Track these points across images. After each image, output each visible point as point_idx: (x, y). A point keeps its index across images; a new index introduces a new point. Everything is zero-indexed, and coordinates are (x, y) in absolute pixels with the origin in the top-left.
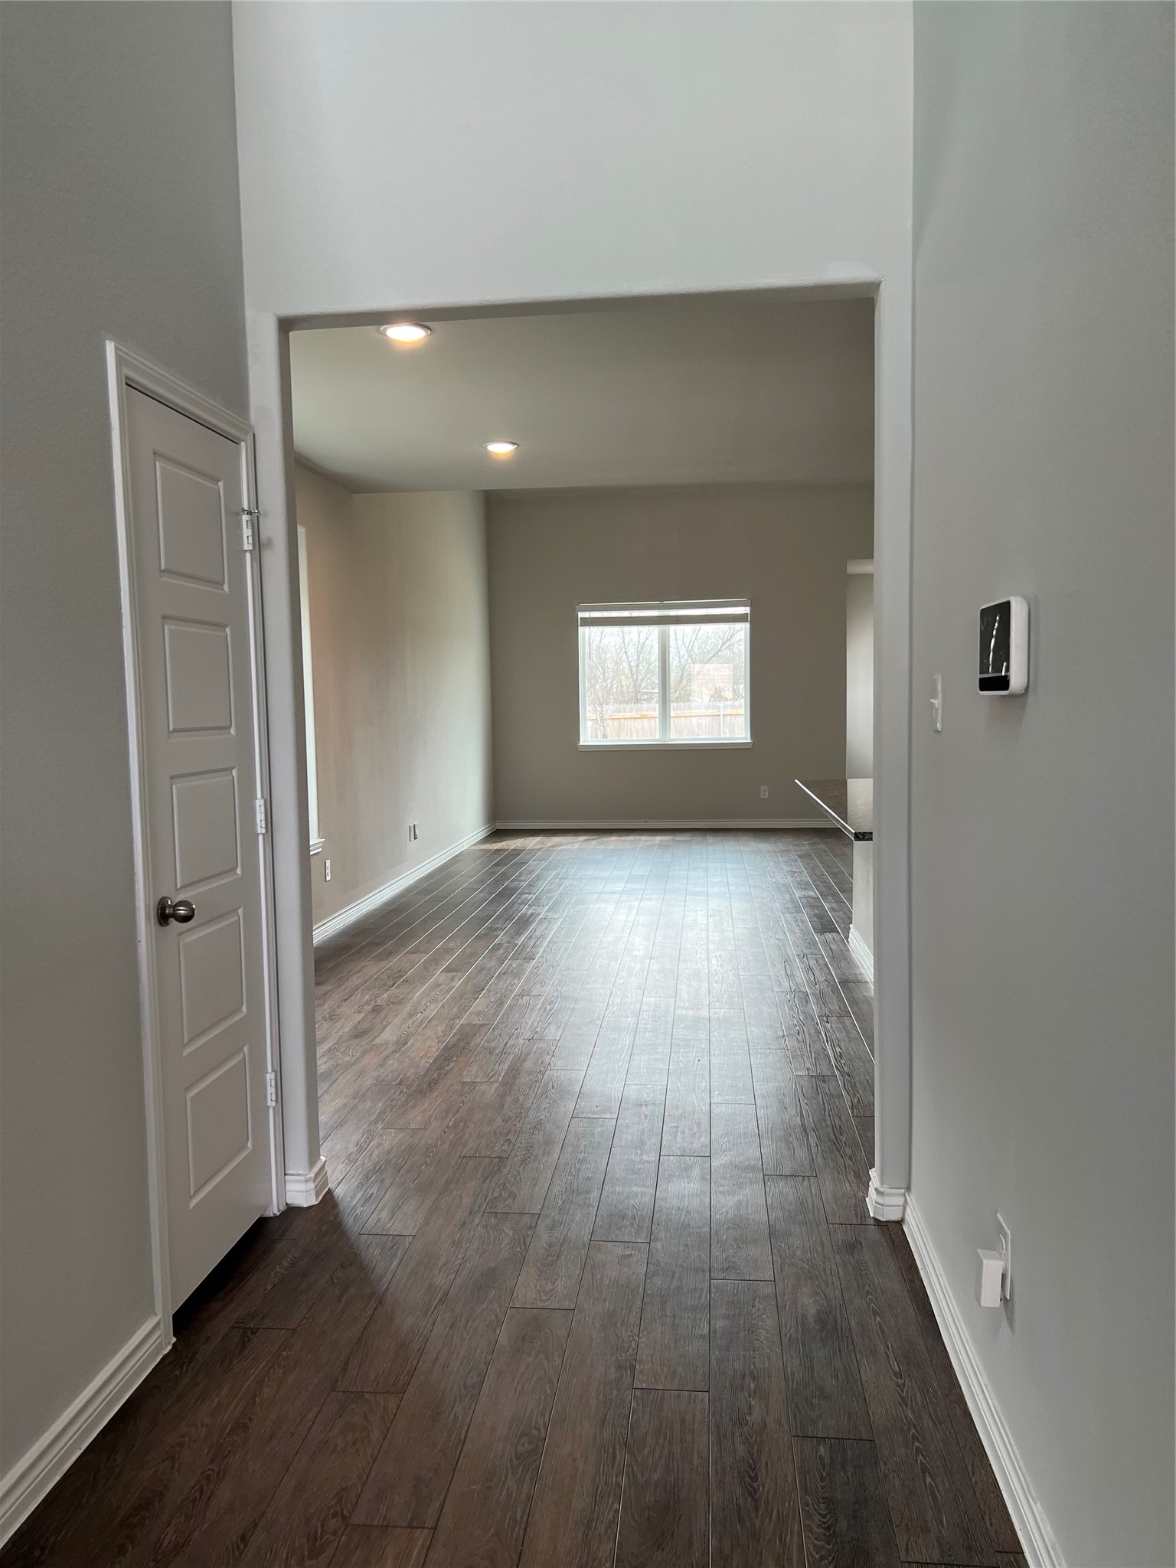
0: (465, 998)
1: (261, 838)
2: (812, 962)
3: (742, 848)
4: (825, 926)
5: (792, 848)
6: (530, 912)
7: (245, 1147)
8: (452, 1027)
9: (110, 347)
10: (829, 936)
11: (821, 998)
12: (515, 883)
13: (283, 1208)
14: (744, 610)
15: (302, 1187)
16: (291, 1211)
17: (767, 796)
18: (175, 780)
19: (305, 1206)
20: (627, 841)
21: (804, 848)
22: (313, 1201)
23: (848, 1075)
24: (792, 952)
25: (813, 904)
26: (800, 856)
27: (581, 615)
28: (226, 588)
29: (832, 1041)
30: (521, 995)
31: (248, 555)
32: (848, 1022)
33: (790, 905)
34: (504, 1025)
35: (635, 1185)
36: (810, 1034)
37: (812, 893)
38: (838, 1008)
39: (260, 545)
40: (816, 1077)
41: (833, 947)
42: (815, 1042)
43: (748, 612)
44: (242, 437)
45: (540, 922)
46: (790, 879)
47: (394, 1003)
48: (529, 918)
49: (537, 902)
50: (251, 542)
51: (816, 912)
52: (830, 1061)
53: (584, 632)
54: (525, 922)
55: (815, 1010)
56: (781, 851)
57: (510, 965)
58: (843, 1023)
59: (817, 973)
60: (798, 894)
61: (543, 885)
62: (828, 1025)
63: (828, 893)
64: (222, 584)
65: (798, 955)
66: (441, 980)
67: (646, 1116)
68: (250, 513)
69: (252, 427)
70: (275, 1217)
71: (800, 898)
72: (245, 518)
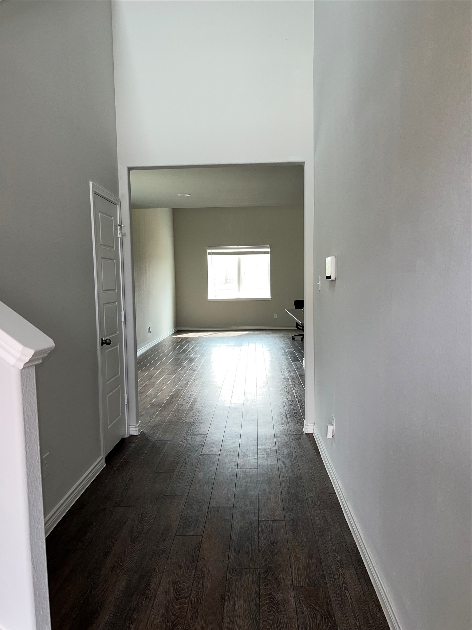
0: (175, 382)
1: (123, 323)
2: (291, 370)
3: (268, 336)
4: (295, 359)
5: (285, 336)
6: (193, 357)
7: (119, 415)
8: (172, 390)
9: (91, 183)
10: (297, 362)
11: (293, 380)
12: (187, 348)
13: (129, 436)
14: (269, 250)
15: (134, 429)
16: (131, 436)
18: (104, 305)
19: (136, 435)
20: (226, 334)
21: (289, 336)
22: (138, 434)
23: (300, 400)
24: (284, 367)
25: (292, 353)
26: (288, 338)
27: (209, 251)
28: (114, 249)
29: (295, 391)
30: (194, 381)
31: (119, 238)
32: (301, 386)
33: (284, 353)
34: (189, 389)
35: (235, 427)
36: (289, 390)
37: (291, 350)
38: (298, 382)
39: (122, 235)
40: (290, 400)
41: (298, 366)
42: (290, 391)
44: (118, 203)
45: (198, 360)
46: (284, 345)
47: (151, 384)
48: (194, 359)
49: (196, 353)
50: (120, 234)
51: (293, 355)
52: (295, 396)
53: (209, 257)
54: (192, 360)
55: (290, 383)
56: (281, 337)
57: (189, 372)
58: (299, 386)
59: (292, 373)
60: (287, 350)
61: (197, 349)
62: (295, 387)
63: (297, 350)
64: (113, 247)
65: (286, 368)
66: (166, 377)
67: (237, 411)
68: (120, 226)
69: (120, 200)
70: (127, 438)
71: (287, 351)
72: (119, 227)
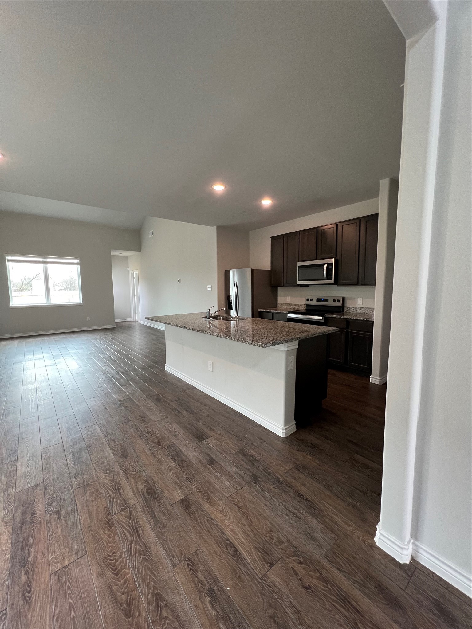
17: (89, 320)
27: (7, 258)
43: (79, 262)
53: (9, 264)
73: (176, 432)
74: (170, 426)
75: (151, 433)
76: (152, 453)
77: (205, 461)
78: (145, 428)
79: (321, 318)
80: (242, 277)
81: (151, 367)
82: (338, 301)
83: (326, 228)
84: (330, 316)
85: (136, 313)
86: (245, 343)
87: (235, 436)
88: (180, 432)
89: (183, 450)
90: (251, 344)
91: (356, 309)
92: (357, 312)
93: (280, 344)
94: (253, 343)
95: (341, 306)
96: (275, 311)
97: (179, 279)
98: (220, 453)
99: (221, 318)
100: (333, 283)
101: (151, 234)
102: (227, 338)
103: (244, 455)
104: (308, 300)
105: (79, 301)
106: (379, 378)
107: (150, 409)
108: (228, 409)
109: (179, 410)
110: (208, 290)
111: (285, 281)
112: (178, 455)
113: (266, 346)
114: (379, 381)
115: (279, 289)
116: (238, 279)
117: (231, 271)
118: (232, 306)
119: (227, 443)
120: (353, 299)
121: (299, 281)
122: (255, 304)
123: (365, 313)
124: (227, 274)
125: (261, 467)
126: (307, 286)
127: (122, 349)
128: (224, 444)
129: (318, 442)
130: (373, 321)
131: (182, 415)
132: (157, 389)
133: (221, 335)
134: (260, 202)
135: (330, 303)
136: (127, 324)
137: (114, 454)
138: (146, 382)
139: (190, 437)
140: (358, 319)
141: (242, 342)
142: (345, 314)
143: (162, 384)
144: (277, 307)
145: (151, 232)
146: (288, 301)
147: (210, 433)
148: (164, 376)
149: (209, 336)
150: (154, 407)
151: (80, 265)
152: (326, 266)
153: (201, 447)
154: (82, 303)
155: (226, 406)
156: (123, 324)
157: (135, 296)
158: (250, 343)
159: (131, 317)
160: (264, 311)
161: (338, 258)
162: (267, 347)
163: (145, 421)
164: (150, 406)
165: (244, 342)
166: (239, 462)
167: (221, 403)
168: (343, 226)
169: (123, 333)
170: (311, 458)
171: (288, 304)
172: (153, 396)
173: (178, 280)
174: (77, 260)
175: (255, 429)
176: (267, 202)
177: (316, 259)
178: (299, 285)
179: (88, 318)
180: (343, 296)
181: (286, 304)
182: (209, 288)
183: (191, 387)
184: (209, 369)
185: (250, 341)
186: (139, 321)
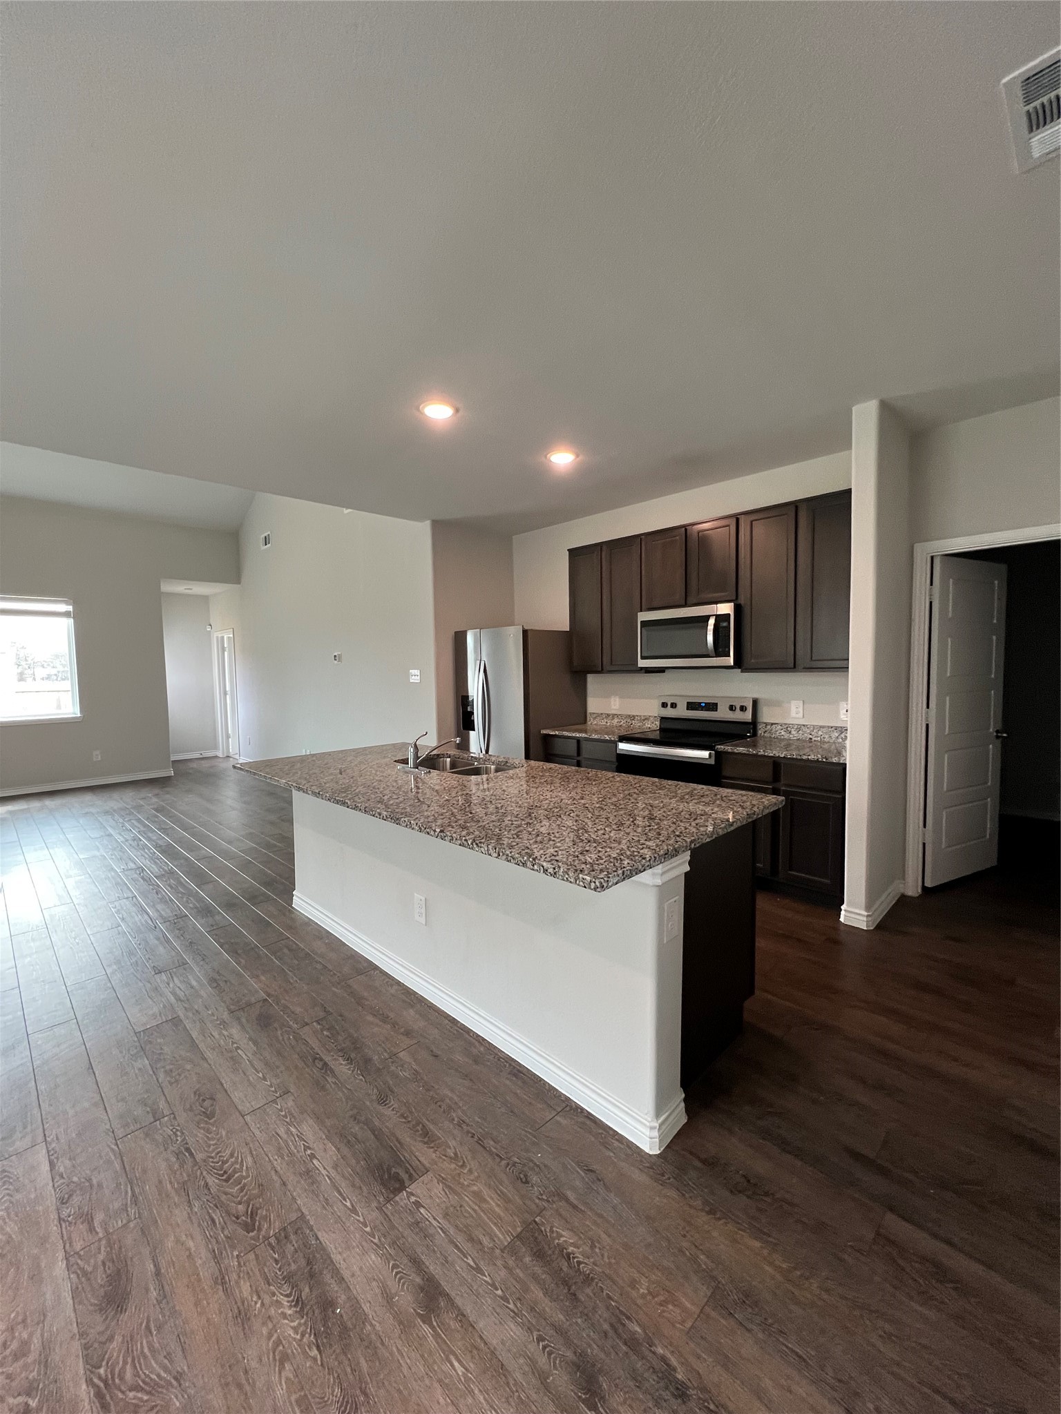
17: (99, 758)
43: (72, 610)
73: (313, 1156)
74: (293, 1129)
75: (225, 1172)
76: (220, 1271)
77: (406, 1300)
78: (209, 1146)
79: (704, 754)
80: (497, 650)
81: (254, 898)
82: (743, 709)
83: (707, 528)
84: (729, 748)
85: (228, 737)
86: (533, 870)
87: (504, 1163)
88: (326, 1158)
89: (331, 1247)
90: (554, 875)
91: (787, 728)
92: (791, 736)
93: (644, 870)
94: (561, 873)
95: (750, 721)
96: (584, 735)
97: (336, 654)
98: (456, 1246)
99: (448, 760)
100: (732, 664)
101: (266, 541)
102: (472, 849)
103: (539, 1255)
104: (664, 705)
105: (72, 711)
106: (866, 914)
107: (235, 1061)
108: (477, 1043)
109: (327, 1059)
110: (411, 681)
111: (606, 659)
112: (312, 1275)
113: (605, 885)
114: (865, 919)
115: (591, 678)
116: (488, 655)
117: (468, 633)
118: (474, 720)
119: (477, 1195)
120: (776, 703)
121: (643, 658)
122: (531, 715)
123: (811, 739)
124: (459, 641)
125: (602, 1311)
126: (661, 670)
127: (180, 841)
128: (468, 1201)
129: (761, 1167)
130: (846, 764)
131: (334, 1080)
132: (263, 978)
133: (454, 835)
134: (546, 457)
135: (723, 714)
136: (205, 764)
137: (75, 1293)
138: (234, 952)
139: (357, 1182)
140: (805, 757)
141: (524, 865)
142: (761, 742)
143: (280, 959)
144: (585, 722)
145: (266, 537)
146: (613, 707)
147: (423, 1154)
148: (290, 928)
149: (416, 833)
150: (246, 1052)
151: (74, 618)
152: (712, 621)
153: (393, 1227)
154: (79, 715)
155: (468, 1031)
156: (194, 765)
157: (225, 694)
158: (551, 870)
159: (216, 747)
160: (555, 735)
161: (742, 601)
162: (608, 887)
163: (210, 1116)
164: (238, 1048)
165: (529, 864)
166: (527, 1290)
167: (454, 1021)
168: (752, 522)
169: (189, 791)
170: (757, 1244)
171: (614, 716)
172: (249, 1005)
173: (335, 656)
174: (67, 603)
175: (564, 1122)
176: (562, 459)
177: (685, 605)
178: (642, 668)
179: (97, 755)
180: (756, 696)
181: (608, 715)
182: (415, 676)
183: (365, 965)
184: (417, 917)
185: (549, 866)
186: (237, 757)
